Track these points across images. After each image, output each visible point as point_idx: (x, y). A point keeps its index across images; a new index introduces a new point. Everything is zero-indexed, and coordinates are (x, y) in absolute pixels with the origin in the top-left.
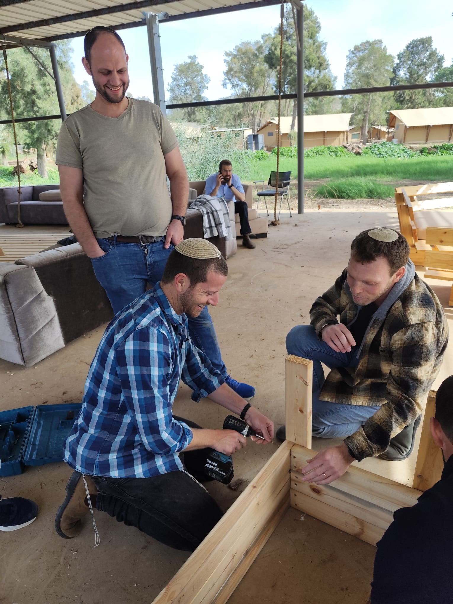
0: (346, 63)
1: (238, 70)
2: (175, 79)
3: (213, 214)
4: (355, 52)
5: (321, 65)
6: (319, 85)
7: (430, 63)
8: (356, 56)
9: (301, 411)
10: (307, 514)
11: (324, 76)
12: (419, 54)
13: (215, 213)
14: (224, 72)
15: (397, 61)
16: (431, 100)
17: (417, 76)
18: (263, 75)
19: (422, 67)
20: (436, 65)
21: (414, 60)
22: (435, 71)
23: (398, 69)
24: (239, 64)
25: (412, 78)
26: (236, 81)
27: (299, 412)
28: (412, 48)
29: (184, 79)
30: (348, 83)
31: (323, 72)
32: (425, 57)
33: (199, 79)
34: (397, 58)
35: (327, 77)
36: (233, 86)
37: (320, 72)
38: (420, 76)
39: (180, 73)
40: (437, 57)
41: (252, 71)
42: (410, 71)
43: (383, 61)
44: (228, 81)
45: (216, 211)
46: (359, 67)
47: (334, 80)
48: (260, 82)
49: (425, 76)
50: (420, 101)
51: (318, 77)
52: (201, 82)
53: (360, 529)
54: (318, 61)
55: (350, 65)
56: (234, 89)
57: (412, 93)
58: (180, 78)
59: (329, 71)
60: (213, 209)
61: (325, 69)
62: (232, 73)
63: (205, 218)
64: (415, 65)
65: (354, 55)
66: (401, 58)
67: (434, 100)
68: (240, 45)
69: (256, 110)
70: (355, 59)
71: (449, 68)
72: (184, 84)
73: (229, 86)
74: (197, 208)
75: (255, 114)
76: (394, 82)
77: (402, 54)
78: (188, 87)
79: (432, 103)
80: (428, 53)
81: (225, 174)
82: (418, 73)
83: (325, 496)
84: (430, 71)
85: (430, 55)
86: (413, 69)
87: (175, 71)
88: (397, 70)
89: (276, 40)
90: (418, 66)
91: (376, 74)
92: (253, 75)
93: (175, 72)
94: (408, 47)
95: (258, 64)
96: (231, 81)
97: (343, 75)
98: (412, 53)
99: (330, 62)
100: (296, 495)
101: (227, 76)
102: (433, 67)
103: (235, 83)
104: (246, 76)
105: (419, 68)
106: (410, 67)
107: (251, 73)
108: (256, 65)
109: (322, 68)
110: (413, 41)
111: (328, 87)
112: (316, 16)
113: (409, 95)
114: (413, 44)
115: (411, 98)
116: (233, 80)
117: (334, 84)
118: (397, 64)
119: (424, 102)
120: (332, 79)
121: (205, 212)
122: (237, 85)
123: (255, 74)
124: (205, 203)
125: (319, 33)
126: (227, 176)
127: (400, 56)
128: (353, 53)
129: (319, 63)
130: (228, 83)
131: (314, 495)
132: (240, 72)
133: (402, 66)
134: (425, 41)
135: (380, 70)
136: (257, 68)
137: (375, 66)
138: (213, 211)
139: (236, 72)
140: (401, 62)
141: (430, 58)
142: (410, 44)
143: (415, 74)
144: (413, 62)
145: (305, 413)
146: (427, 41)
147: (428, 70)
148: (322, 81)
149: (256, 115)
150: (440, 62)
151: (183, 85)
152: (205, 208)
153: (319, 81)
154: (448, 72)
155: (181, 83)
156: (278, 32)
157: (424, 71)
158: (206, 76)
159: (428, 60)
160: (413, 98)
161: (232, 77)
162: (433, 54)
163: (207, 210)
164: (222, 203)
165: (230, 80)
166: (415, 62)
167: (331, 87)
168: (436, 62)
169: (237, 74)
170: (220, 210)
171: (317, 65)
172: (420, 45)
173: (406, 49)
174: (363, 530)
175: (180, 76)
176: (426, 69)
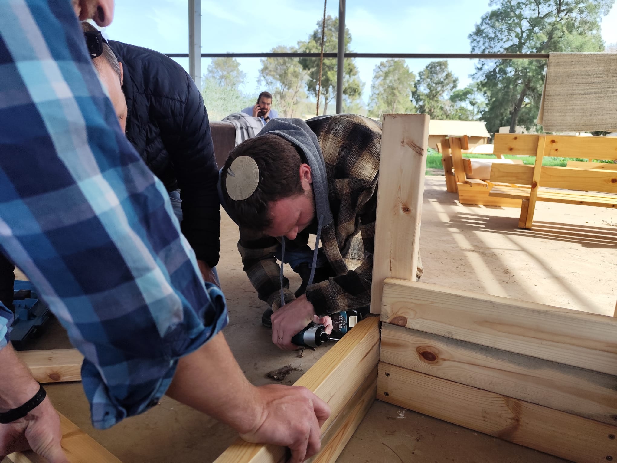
0: (373, 76)
1: (272, 69)
2: (210, 71)
3: (247, 130)
4: (381, 67)
5: (351, 71)
6: (349, 88)
7: (447, 83)
8: (382, 71)
9: (406, 210)
10: (408, 410)
11: (354, 81)
12: (437, 74)
13: (250, 129)
14: (259, 70)
15: (418, 78)
16: (448, 114)
17: (436, 92)
18: (296, 77)
19: (440, 85)
20: (452, 85)
21: (433, 78)
22: (451, 90)
23: (419, 84)
24: (275, 64)
25: (432, 93)
26: (270, 79)
27: (401, 212)
28: (431, 68)
29: (220, 73)
30: (374, 93)
31: (353, 78)
32: (442, 77)
33: (234, 73)
34: (417, 75)
35: (356, 82)
36: (267, 83)
37: (350, 76)
38: (438, 92)
39: (216, 67)
40: (452, 78)
41: (287, 72)
42: (429, 88)
43: (406, 76)
44: (262, 78)
45: (252, 128)
46: (385, 79)
47: (363, 86)
48: (294, 82)
49: (442, 93)
50: (438, 114)
51: (348, 81)
52: (237, 77)
53: (513, 419)
54: (348, 67)
55: (376, 77)
56: (268, 86)
57: (431, 106)
58: (216, 71)
59: (359, 77)
60: (248, 125)
61: (354, 75)
62: (267, 71)
63: (238, 133)
64: (434, 83)
65: (379, 70)
66: (422, 75)
67: (450, 115)
68: (277, 47)
69: (288, 107)
70: (381, 73)
71: (463, 91)
72: (220, 77)
73: (264, 83)
74: (230, 121)
75: (287, 110)
76: (415, 96)
77: (423, 73)
78: (223, 80)
79: (448, 117)
80: (445, 74)
81: (262, 106)
82: (436, 90)
83: (446, 363)
84: (447, 89)
85: (447, 75)
86: (432, 86)
87: (211, 63)
88: (418, 86)
89: (310, 44)
90: (436, 84)
91: (401, 86)
92: (287, 75)
93: (211, 65)
94: (427, 67)
95: (292, 66)
96: (266, 78)
97: (370, 86)
98: (431, 72)
99: (359, 70)
100: (388, 374)
101: (262, 73)
102: (449, 86)
103: (270, 81)
104: (280, 76)
105: (437, 86)
106: (429, 84)
107: (285, 73)
108: (290, 67)
109: (352, 73)
110: (431, 63)
111: (357, 91)
112: (347, 29)
113: (429, 108)
114: (432, 65)
115: (430, 110)
116: (267, 77)
117: (362, 90)
118: (418, 81)
119: (441, 115)
120: (361, 85)
121: (239, 126)
122: (271, 83)
123: (289, 75)
124: (239, 118)
125: (350, 44)
126: (264, 108)
127: (420, 74)
128: (379, 68)
129: (349, 69)
130: (262, 80)
131: (424, 366)
132: (274, 71)
133: (422, 83)
134: (442, 63)
135: (403, 84)
136: (291, 69)
137: (399, 79)
138: (248, 127)
139: (271, 71)
140: (421, 78)
141: (447, 78)
142: (429, 65)
143: (434, 90)
144: (432, 80)
145: (413, 211)
146: (443, 63)
147: (445, 88)
148: (351, 85)
149: (288, 112)
150: (455, 83)
151: (218, 77)
152: (239, 122)
153: (349, 85)
154: (461, 94)
155: (217, 76)
156: (313, 38)
157: (441, 89)
158: (242, 72)
159: (445, 80)
160: (432, 111)
161: (267, 75)
162: (448, 76)
163: (241, 125)
164: (258, 122)
165: (264, 77)
166: (434, 80)
167: (359, 91)
168: (452, 82)
169: (272, 73)
170: (255, 128)
171: (347, 70)
172: (437, 66)
173: (426, 68)
174: (518, 421)
175: (216, 68)
176: (443, 87)
